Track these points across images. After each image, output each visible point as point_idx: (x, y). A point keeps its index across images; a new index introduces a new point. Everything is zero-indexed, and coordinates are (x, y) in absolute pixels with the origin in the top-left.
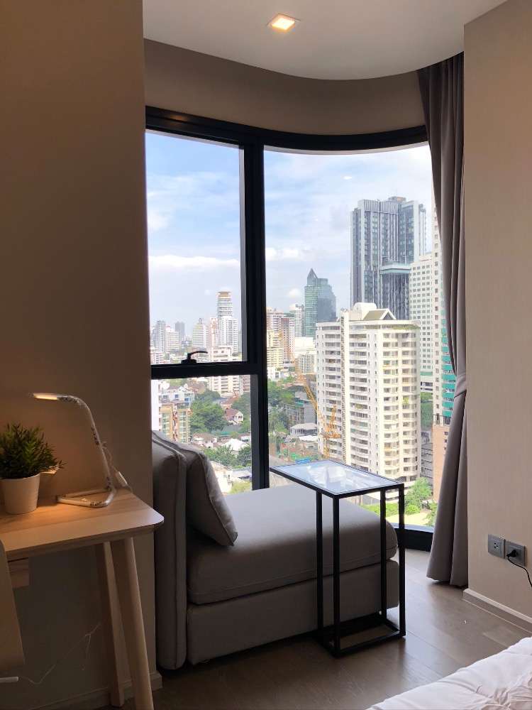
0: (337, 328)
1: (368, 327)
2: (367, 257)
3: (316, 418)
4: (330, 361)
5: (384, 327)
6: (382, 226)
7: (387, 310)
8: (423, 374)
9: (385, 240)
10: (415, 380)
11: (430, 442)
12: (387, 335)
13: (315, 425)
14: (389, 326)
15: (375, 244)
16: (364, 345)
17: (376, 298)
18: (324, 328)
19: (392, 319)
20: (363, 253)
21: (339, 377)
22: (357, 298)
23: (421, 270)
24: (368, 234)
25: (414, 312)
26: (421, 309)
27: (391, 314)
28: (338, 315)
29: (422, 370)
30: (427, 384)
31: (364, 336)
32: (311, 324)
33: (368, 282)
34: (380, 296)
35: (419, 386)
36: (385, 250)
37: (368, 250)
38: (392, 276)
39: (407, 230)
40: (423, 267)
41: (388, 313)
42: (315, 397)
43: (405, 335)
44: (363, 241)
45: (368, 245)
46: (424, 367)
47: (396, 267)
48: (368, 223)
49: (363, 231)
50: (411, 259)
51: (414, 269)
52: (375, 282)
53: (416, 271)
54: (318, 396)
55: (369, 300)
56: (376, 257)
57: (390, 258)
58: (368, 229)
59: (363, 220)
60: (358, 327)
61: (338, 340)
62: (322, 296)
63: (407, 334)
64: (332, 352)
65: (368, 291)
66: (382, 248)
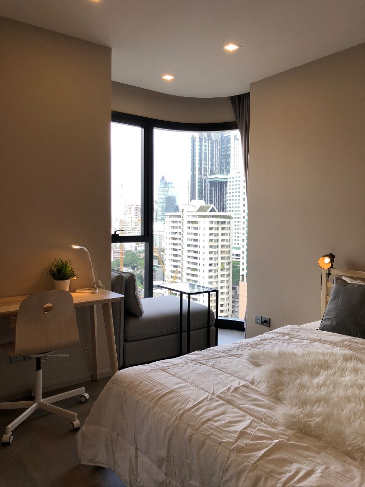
0: (179, 216)
1: (200, 216)
2: (200, 169)
3: (164, 277)
4: (174, 239)
5: (210, 216)
6: (210, 148)
7: (212, 206)
8: (234, 248)
9: (212, 158)
10: (229, 252)
11: (238, 293)
12: (212, 222)
13: (163, 282)
14: (213, 216)
15: (205, 160)
16: (196, 228)
17: (205, 197)
18: (170, 216)
19: (215, 211)
20: (197, 166)
21: (180, 250)
22: (193, 197)
23: (235, 180)
24: (200, 154)
25: (230, 207)
26: (234, 205)
27: (215, 208)
28: (180, 208)
29: (234, 246)
30: (237, 255)
31: (196, 222)
32: (162, 213)
33: (200, 186)
34: (208, 196)
35: (231, 257)
36: (212, 165)
37: (200, 165)
38: (216, 182)
39: (227, 152)
40: (236, 177)
41: (213, 208)
42: (164, 263)
43: (223, 223)
44: (197, 158)
45: (200, 160)
46: (235, 244)
47: (219, 177)
48: (201, 146)
49: (197, 151)
50: (228, 171)
51: (230, 178)
52: (205, 186)
53: (232, 180)
54: (165, 263)
55: (200, 198)
56: (205, 169)
57: (215, 170)
58: (201, 150)
59: (197, 143)
60: (193, 216)
61: (180, 225)
62: (169, 194)
63: (225, 222)
64: (176, 233)
65: (200, 192)
66: (210, 163)
